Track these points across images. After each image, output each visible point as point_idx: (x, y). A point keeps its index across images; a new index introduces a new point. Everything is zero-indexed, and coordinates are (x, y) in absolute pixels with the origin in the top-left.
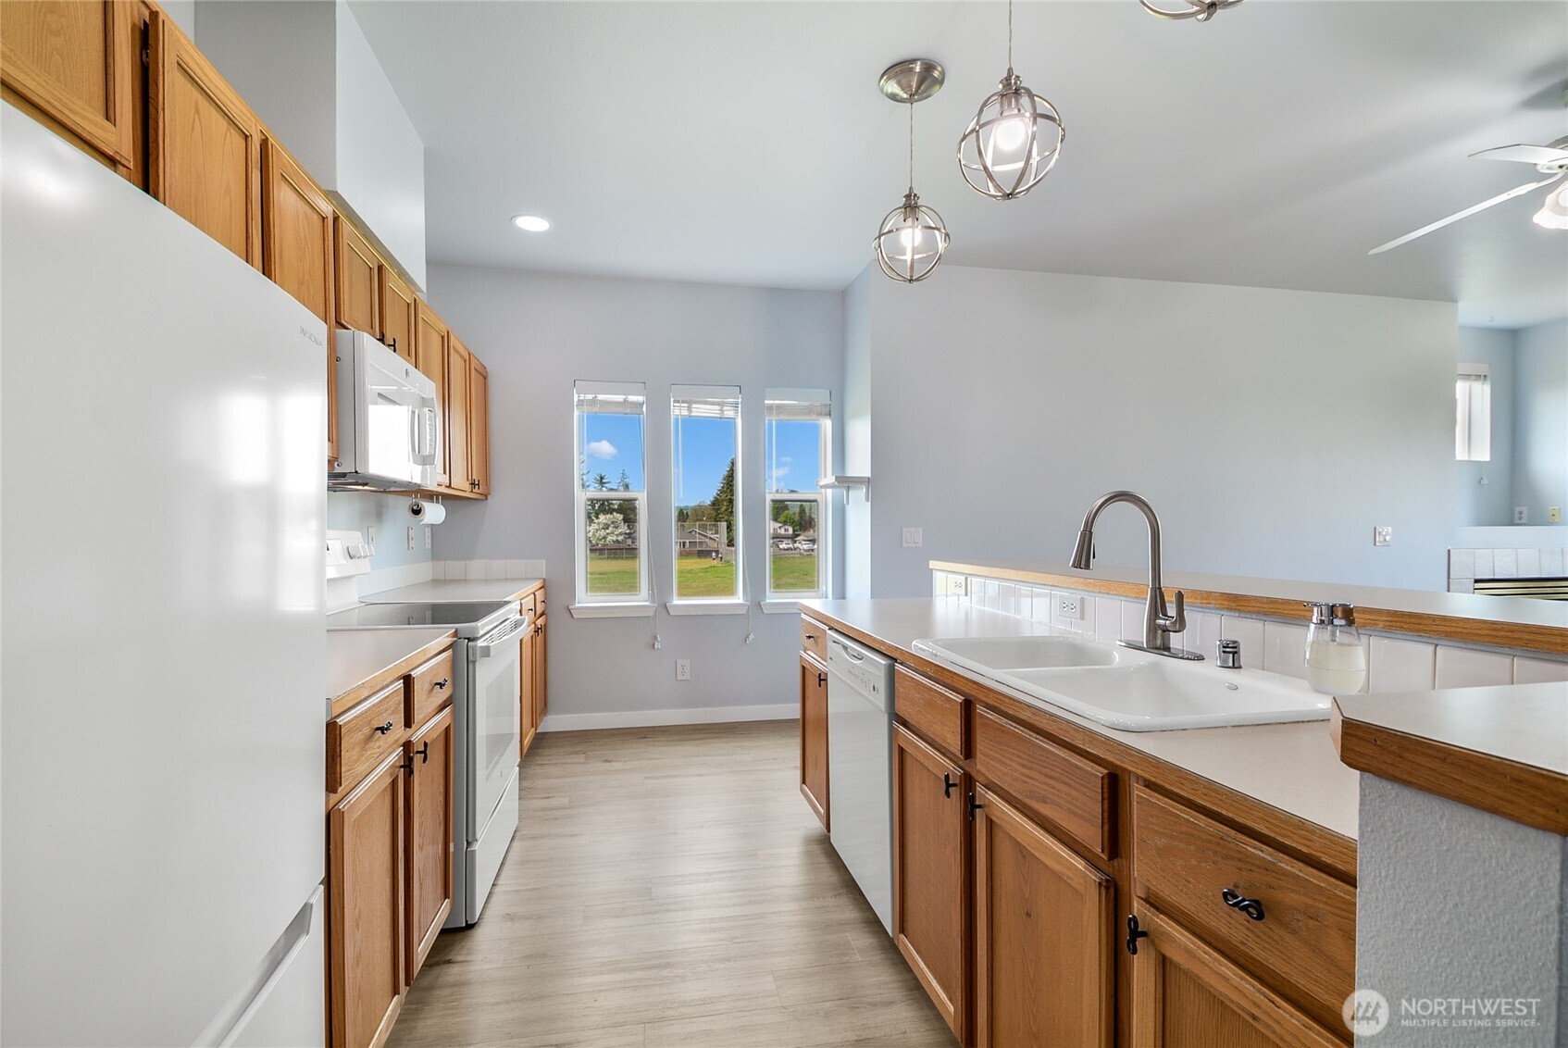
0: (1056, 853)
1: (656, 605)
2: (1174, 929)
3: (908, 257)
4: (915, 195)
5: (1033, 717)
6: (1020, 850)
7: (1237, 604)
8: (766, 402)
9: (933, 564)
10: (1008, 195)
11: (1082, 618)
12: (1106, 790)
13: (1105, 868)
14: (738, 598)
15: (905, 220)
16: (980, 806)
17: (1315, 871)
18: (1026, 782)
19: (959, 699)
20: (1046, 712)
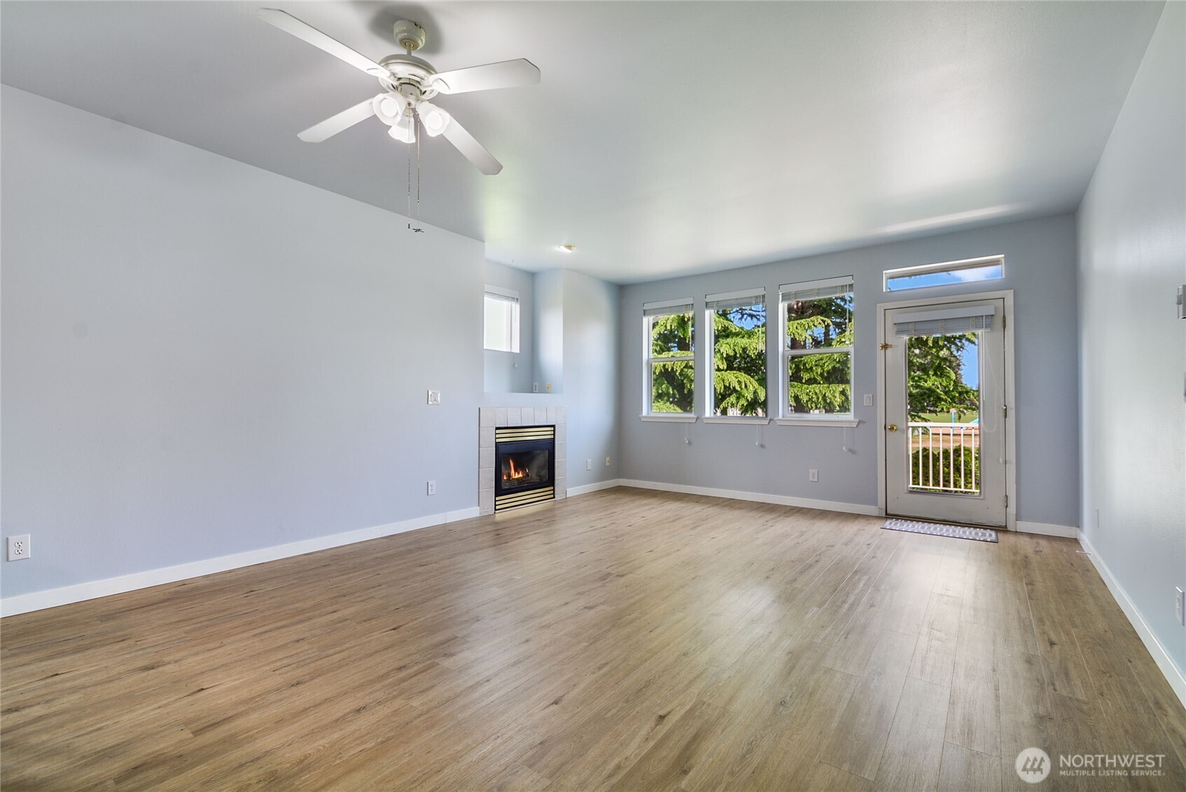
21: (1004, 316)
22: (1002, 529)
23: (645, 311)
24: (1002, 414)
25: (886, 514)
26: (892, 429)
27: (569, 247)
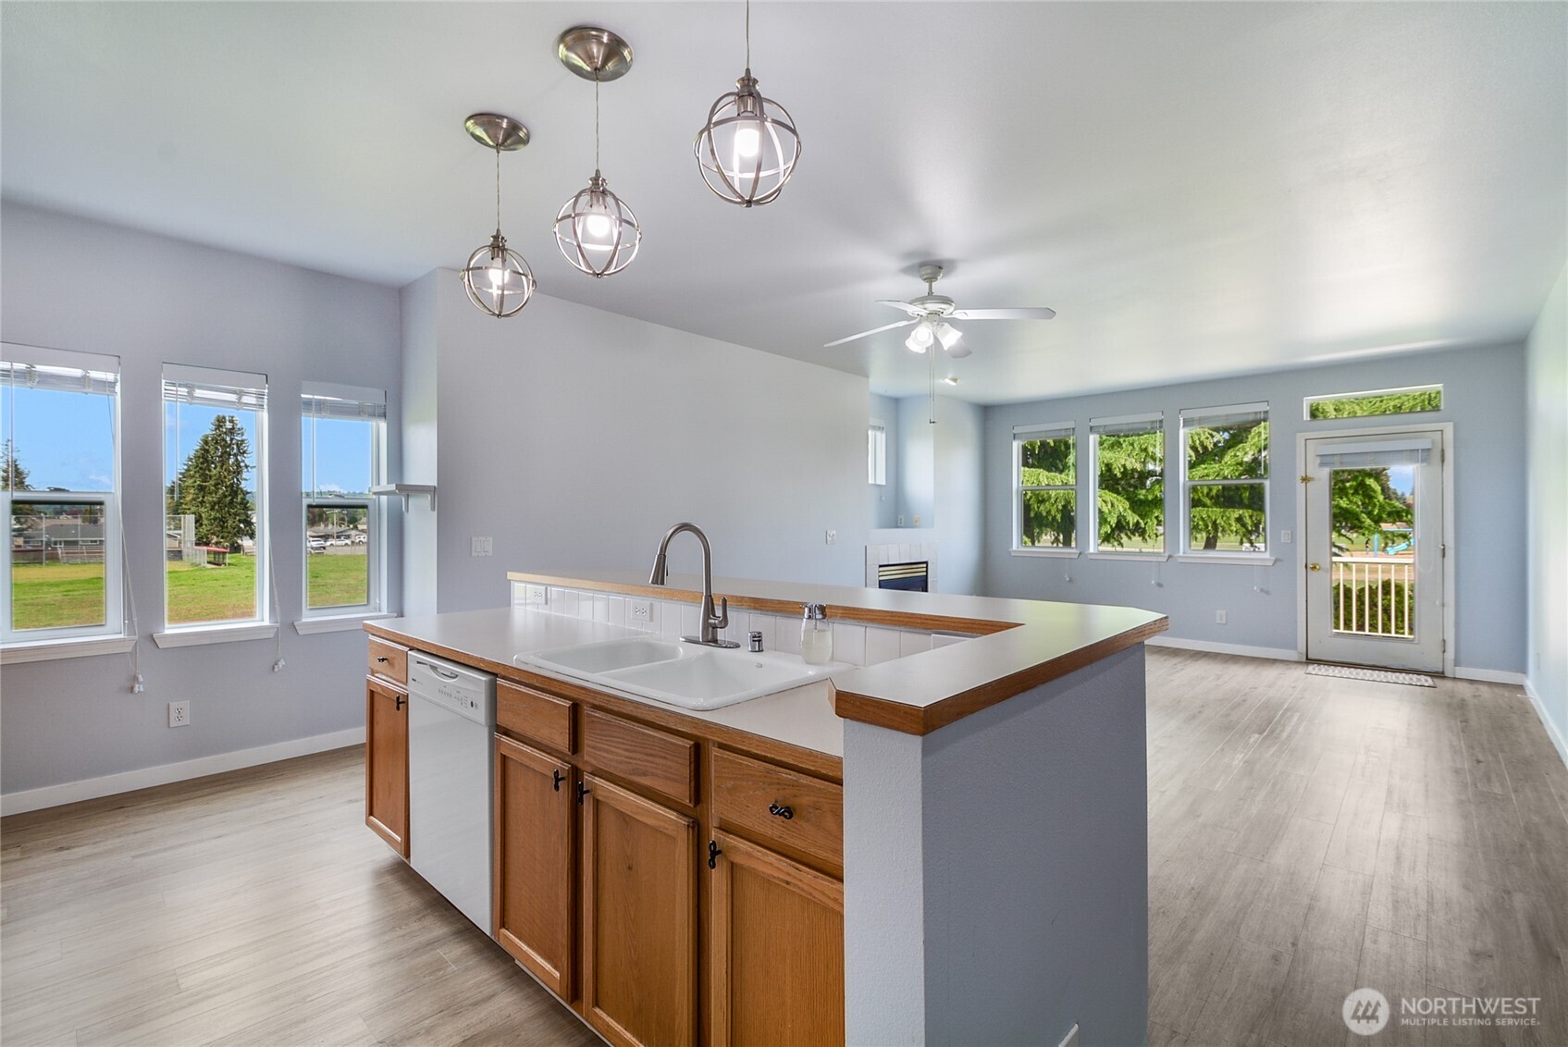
0: (654, 812)
1: (136, 637)
2: (738, 842)
3: (495, 292)
4: (503, 238)
5: (635, 710)
6: (624, 819)
7: (759, 605)
8: (303, 396)
9: (510, 575)
10: (598, 274)
11: (651, 620)
12: (692, 756)
13: (691, 813)
14: (262, 618)
15: (492, 259)
16: (587, 792)
17: (819, 781)
18: (630, 763)
19: (567, 704)
20: (646, 705)
21: (1443, 450)
22: (1439, 675)
23: (1014, 435)
24: (1440, 553)
25: (1307, 659)
26: (1314, 568)
27: (955, 380)
